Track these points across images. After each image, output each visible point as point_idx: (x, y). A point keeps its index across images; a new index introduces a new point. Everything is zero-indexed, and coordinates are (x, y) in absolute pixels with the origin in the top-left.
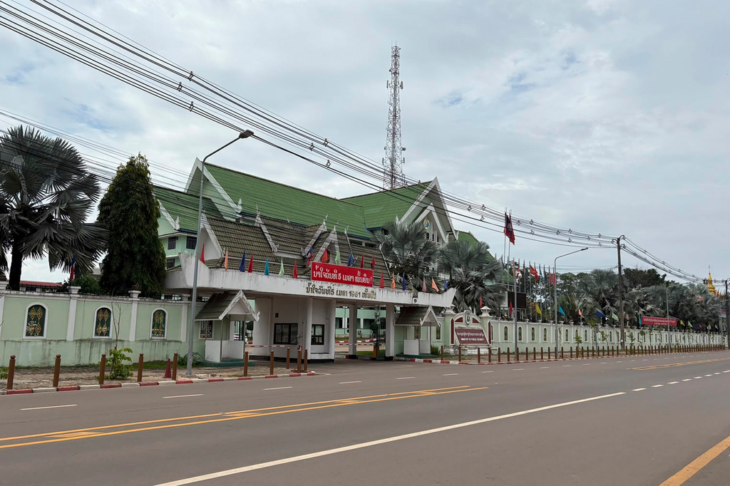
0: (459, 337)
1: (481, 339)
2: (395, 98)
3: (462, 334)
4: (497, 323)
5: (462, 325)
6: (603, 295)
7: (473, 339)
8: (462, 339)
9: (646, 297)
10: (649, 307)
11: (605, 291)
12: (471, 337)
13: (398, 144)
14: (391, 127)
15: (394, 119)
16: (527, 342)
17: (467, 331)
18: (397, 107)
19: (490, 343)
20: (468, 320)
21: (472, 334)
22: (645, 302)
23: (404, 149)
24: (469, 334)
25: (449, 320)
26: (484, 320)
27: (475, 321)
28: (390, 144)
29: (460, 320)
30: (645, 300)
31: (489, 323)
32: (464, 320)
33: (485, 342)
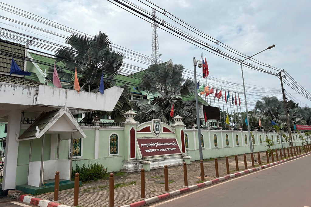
0: (143, 149)
1: (173, 149)
2: (155, 31)
3: (147, 145)
4: (192, 131)
5: (150, 135)
6: (271, 112)
7: (163, 150)
8: (147, 151)
9: (295, 114)
10: (297, 120)
11: (273, 110)
12: (159, 147)
13: (158, 53)
14: (154, 45)
15: (155, 41)
16: (223, 147)
17: (154, 141)
18: (156, 36)
19: (184, 151)
20: (157, 130)
21: (162, 144)
22: (295, 117)
23: (161, 55)
24: (158, 144)
25: (128, 129)
26: (177, 129)
27: (165, 130)
28: (154, 53)
29: (147, 130)
30: (294, 116)
31: (182, 132)
32: (151, 129)
33: (178, 151)
